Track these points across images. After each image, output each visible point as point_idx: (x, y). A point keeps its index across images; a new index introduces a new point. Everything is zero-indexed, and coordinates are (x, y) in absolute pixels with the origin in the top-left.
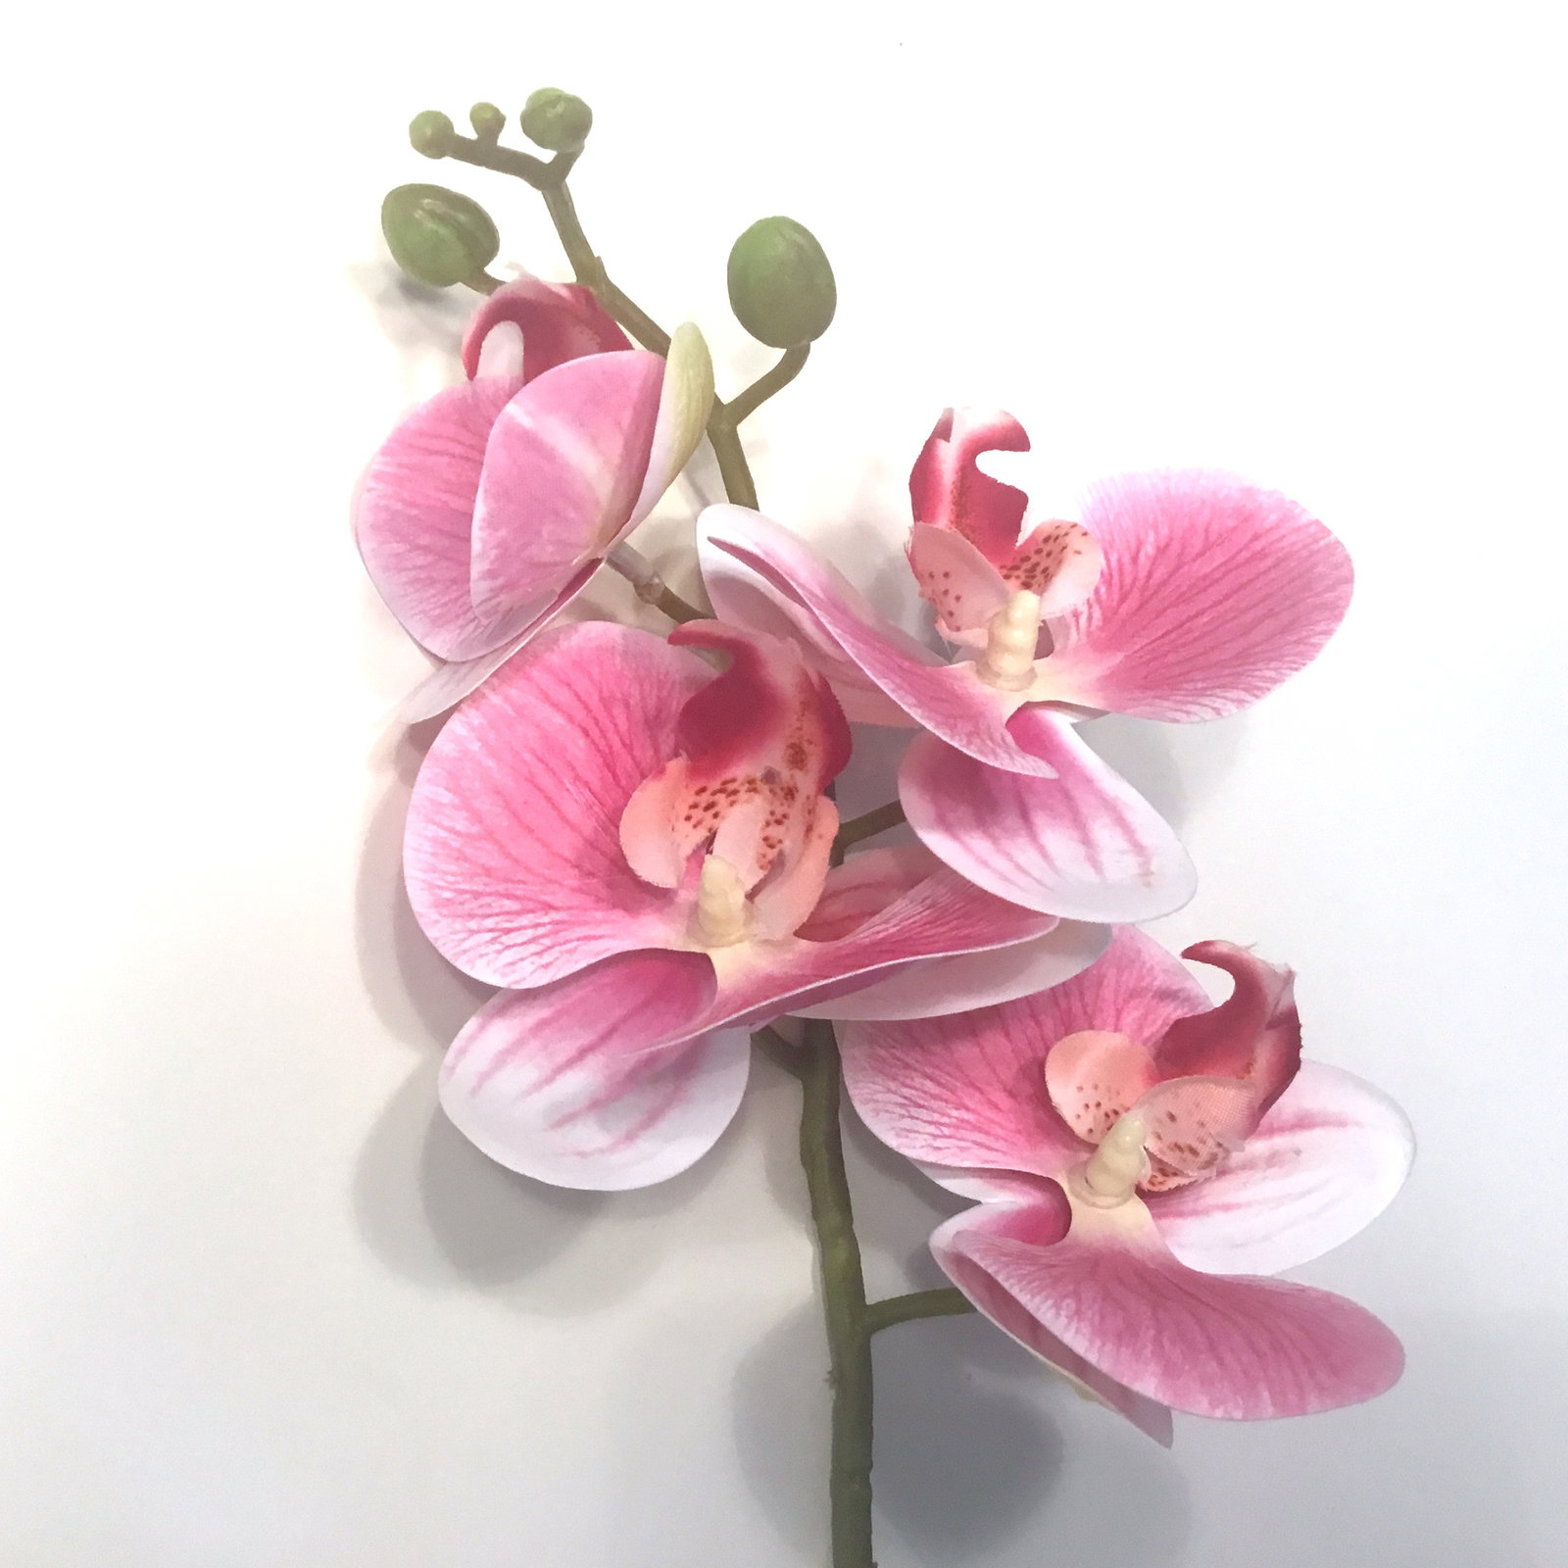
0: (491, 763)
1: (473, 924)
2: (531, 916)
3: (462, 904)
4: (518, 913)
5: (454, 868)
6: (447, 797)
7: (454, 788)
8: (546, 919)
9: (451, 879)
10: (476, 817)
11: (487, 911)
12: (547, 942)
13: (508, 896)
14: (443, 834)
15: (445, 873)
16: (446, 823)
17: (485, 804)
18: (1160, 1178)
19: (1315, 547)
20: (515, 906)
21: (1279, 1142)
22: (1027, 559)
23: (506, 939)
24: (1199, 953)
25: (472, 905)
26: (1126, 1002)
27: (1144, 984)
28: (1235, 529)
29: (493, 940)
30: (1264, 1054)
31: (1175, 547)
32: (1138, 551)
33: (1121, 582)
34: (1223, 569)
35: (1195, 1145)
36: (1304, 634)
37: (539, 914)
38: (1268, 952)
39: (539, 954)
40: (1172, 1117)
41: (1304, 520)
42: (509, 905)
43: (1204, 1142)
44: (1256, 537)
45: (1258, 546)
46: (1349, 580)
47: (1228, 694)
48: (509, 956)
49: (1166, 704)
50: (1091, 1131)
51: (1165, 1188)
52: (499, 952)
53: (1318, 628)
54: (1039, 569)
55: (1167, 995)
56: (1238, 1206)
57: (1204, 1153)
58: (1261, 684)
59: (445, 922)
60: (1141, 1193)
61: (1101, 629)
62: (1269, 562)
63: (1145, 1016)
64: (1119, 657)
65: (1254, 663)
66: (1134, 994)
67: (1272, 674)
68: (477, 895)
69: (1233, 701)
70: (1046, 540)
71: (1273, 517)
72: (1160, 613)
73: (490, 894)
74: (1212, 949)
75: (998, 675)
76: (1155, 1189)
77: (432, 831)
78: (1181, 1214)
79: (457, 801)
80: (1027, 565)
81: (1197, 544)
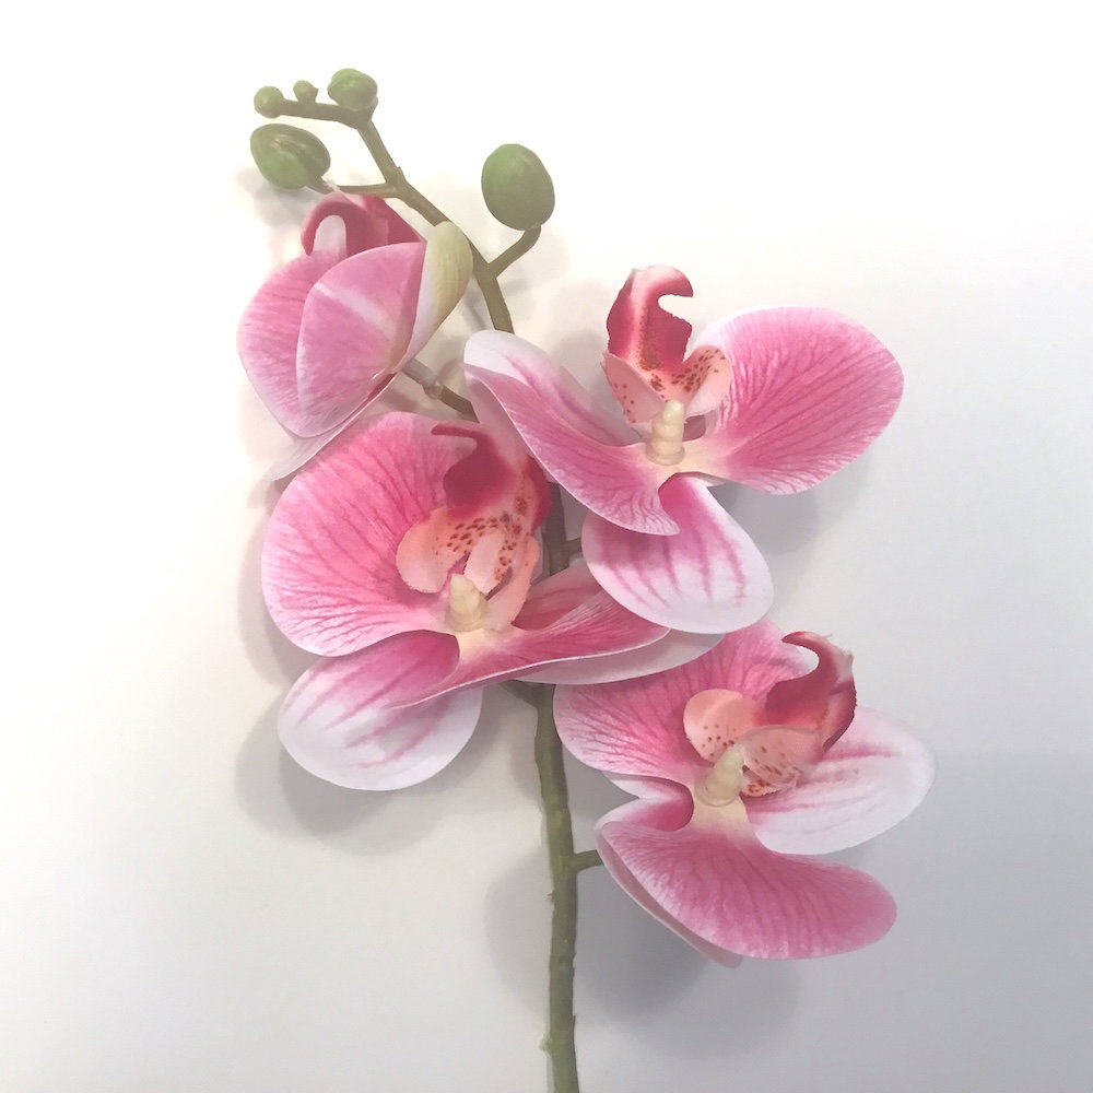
0: (319, 508)
1: (304, 613)
2: (343, 608)
3: (298, 599)
4: (335, 606)
5: (294, 577)
6: (290, 530)
7: (296, 525)
8: (354, 610)
9: (292, 583)
10: (311, 543)
11: (314, 605)
12: (352, 625)
13: (328, 595)
14: (288, 554)
15: (288, 579)
16: (289, 547)
17: (315, 535)
18: (758, 787)
19: (882, 369)
20: (334, 602)
21: (846, 764)
22: (688, 370)
23: (326, 624)
24: (794, 639)
25: (306, 601)
26: (751, 666)
27: (763, 654)
28: (831, 352)
29: (317, 624)
30: (834, 707)
31: (791, 363)
32: (767, 365)
33: (754, 386)
34: (820, 381)
35: (780, 769)
36: (860, 435)
37: (348, 607)
38: (838, 642)
39: (346, 633)
40: (764, 750)
41: (878, 348)
42: (328, 600)
43: (784, 767)
44: (844, 360)
45: (844, 366)
46: (897, 395)
47: (804, 477)
48: (326, 635)
49: (766, 479)
50: (712, 755)
51: (759, 794)
52: (320, 632)
53: (870, 431)
54: (696, 378)
55: (779, 662)
56: (813, 806)
57: (785, 774)
58: (825, 470)
59: (286, 611)
60: (743, 797)
61: (737, 420)
62: (851, 377)
63: (764, 675)
64: (745, 441)
65: (824, 454)
66: (758, 660)
67: (833, 463)
68: (309, 594)
69: (804, 481)
70: (701, 359)
71: (857, 346)
72: (774, 412)
73: (317, 594)
74: (801, 637)
75: (658, 455)
76: (753, 795)
77: (280, 552)
78: (774, 810)
79: (296, 532)
80: (689, 375)
81: (806, 361)
